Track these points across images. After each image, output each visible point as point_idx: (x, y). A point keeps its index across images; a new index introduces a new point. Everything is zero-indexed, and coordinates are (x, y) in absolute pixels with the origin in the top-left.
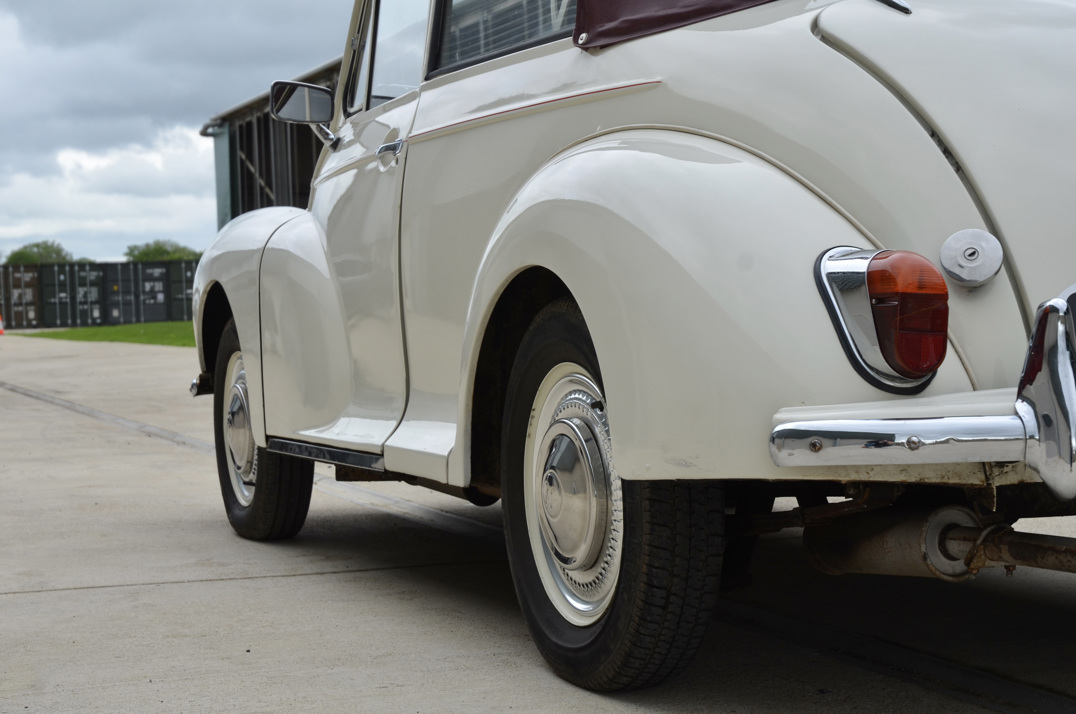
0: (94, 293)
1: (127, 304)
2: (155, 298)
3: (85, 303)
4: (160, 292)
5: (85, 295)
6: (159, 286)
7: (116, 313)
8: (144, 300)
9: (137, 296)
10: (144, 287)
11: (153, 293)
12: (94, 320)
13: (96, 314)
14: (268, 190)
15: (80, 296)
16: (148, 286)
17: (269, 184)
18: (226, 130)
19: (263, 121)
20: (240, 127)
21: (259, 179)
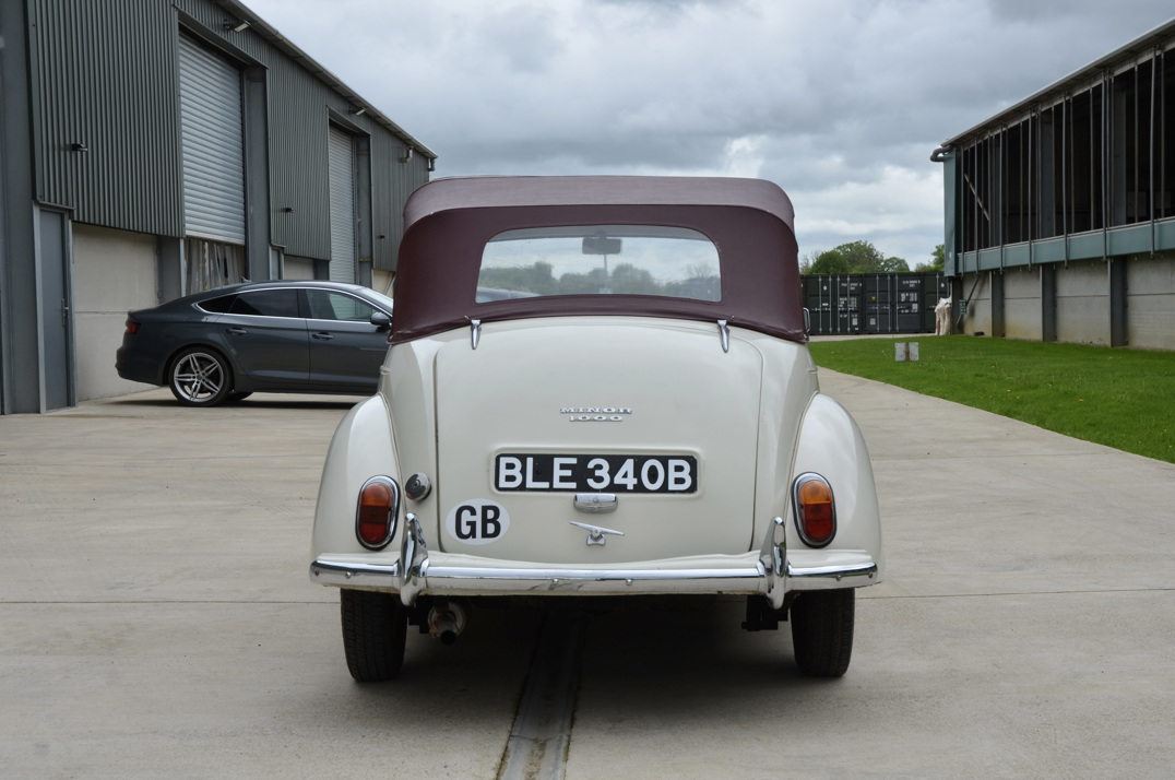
0: (853, 303)
1: (883, 313)
2: (910, 308)
3: (846, 312)
4: (914, 302)
5: (845, 305)
6: (914, 297)
7: (873, 322)
8: (900, 310)
9: (893, 306)
10: (900, 297)
11: (908, 303)
12: (853, 327)
13: (855, 322)
14: (985, 213)
15: (841, 306)
16: (903, 297)
17: (986, 206)
18: (954, 155)
19: (983, 147)
20: (966, 152)
21: (978, 201)
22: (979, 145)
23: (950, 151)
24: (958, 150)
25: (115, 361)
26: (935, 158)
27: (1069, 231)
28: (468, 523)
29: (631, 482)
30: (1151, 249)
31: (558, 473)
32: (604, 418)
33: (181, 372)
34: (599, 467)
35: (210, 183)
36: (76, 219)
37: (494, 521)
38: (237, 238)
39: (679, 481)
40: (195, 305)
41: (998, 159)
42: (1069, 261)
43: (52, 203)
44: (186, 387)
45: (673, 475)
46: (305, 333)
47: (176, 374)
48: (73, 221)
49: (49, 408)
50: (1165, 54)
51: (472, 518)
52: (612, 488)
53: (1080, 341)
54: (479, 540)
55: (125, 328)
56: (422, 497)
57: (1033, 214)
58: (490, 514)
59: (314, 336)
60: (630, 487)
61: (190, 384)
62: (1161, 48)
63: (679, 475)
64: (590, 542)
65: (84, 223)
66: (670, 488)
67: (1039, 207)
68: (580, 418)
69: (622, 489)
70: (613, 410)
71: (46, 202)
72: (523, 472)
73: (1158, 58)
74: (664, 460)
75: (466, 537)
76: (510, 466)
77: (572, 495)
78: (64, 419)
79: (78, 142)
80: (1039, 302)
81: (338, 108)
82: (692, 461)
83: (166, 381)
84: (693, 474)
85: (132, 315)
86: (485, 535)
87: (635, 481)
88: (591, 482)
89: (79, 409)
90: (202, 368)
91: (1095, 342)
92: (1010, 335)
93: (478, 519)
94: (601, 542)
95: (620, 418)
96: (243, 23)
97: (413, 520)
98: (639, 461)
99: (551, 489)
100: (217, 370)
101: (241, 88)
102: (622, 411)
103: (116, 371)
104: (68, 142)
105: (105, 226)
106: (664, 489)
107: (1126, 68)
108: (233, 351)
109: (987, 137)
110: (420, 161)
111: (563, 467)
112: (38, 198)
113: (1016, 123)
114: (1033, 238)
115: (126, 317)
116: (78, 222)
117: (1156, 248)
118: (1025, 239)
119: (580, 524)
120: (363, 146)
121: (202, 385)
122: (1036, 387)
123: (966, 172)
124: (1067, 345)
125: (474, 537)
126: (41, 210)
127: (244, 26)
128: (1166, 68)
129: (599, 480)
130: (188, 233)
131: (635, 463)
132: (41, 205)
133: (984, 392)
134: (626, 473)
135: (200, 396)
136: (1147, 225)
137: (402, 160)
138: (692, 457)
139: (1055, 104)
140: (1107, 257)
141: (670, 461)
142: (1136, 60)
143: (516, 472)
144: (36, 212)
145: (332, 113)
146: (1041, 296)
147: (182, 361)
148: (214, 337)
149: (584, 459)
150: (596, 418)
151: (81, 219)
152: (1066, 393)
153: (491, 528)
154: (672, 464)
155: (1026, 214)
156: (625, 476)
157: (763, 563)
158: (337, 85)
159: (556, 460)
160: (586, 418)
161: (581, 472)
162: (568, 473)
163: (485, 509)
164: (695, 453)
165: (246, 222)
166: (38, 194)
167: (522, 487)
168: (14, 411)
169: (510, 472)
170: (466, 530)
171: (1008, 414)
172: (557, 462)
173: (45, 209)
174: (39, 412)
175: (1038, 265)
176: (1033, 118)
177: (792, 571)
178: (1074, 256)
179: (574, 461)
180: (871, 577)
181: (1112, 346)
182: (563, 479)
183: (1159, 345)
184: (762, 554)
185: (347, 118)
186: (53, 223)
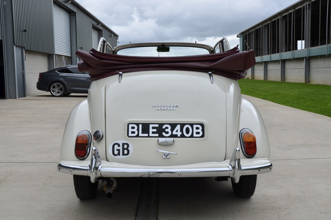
17: (250, 48)
18: (242, 36)
19: (249, 34)
20: (245, 35)
21: (248, 47)
22: (248, 33)
23: (241, 35)
24: (243, 35)
25: (36, 85)
26: (238, 37)
27: (271, 54)
28: (117, 150)
29: (179, 134)
30: (292, 58)
31: (151, 130)
32: (168, 109)
33: (53, 88)
34: (167, 128)
35: (62, 41)
36: (26, 49)
37: (127, 149)
38: (69, 55)
39: (198, 133)
40: (56, 71)
41: (253, 37)
42: (271, 61)
43: (19, 45)
44: (54, 92)
45: (195, 131)
46: (84, 78)
47: (51, 89)
48: (25, 50)
49: (19, 97)
50: (295, 10)
51: (119, 148)
52: (172, 136)
53: (273, 80)
54: (121, 156)
55: (39, 77)
56: (100, 139)
57: (262, 50)
58: (126, 146)
59: (86, 79)
60: (179, 136)
61: (55, 91)
62: (294, 9)
63: (198, 131)
64: (164, 157)
65: (28, 50)
66: (194, 136)
67: (263, 48)
68: (159, 109)
69: (176, 136)
70: (172, 106)
71: (17, 45)
72: (138, 130)
73: (294, 11)
74: (192, 125)
75: (116, 155)
76: (133, 128)
77: (157, 139)
78: (22, 100)
79: (26, 29)
80: (263, 71)
81: (95, 23)
82: (202, 125)
83: (49, 90)
84: (203, 130)
85: (40, 74)
86: (123, 154)
87: (181, 133)
88: (164, 134)
89: (27, 98)
90: (58, 87)
91: (277, 80)
92: (256, 79)
93: (121, 148)
94: (168, 157)
95: (174, 109)
96: (70, 1)
97: (95, 150)
98: (182, 125)
99: (149, 136)
100: (62, 88)
101: (70, 18)
102: (175, 106)
103: (36, 88)
104: (23, 29)
105: (33, 51)
106: (192, 136)
107: (285, 14)
108: (66, 83)
109: (250, 31)
110: (115, 37)
111: (153, 128)
112: (15, 43)
113: (258, 28)
114: (262, 55)
115: (39, 74)
116: (26, 50)
117: (293, 58)
118: (260, 56)
119: (160, 151)
120: (101, 33)
121: (58, 92)
122: (268, 92)
123: (245, 40)
124: (270, 81)
125: (119, 155)
126: (16, 47)
127: (70, 2)
128: (295, 14)
129: (167, 133)
130: (56, 53)
131: (181, 126)
132: (16, 45)
133: (255, 93)
134: (177, 130)
135: (57, 94)
136: (290, 52)
137: (111, 37)
138: (202, 124)
139: (268, 23)
140: (280, 60)
141: (194, 125)
142: (288, 12)
143: (135, 130)
144: (15, 47)
145: (93, 25)
146: (263, 69)
147: (53, 85)
148: (61, 79)
149: (161, 125)
150: (166, 109)
151: (27, 49)
152: (277, 93)
153: (126, 152)
154: (195, 126)
155: (260, 50)
156: (177, 131)
157: (231, 166)
158: (94, 18)
159: (150, 125)
160: (162, 108)
161: (160, 130)
162: (155, 130)
163: (123, 144)
164: (203, 122)
165: (71, 51)
166: (15, 42)
167: (138, 136)
168: (10, 98)
169: (133, 130)
170: (116, 152)
171: (264, 99)
172: (151, 126)
173: (17, 46)
174: (16, 98)
175: (263, 62)
176: (262, 27)
177: (243, 168)
178: (272, 60)
179: (157, 126)
180: (270, 169)
181: (281, 81)
182: (153, 133)
183: (293, 81)
184: (231, 161)
185: (97, 26)
186: (19, 50)
